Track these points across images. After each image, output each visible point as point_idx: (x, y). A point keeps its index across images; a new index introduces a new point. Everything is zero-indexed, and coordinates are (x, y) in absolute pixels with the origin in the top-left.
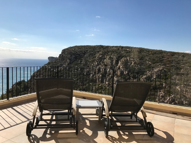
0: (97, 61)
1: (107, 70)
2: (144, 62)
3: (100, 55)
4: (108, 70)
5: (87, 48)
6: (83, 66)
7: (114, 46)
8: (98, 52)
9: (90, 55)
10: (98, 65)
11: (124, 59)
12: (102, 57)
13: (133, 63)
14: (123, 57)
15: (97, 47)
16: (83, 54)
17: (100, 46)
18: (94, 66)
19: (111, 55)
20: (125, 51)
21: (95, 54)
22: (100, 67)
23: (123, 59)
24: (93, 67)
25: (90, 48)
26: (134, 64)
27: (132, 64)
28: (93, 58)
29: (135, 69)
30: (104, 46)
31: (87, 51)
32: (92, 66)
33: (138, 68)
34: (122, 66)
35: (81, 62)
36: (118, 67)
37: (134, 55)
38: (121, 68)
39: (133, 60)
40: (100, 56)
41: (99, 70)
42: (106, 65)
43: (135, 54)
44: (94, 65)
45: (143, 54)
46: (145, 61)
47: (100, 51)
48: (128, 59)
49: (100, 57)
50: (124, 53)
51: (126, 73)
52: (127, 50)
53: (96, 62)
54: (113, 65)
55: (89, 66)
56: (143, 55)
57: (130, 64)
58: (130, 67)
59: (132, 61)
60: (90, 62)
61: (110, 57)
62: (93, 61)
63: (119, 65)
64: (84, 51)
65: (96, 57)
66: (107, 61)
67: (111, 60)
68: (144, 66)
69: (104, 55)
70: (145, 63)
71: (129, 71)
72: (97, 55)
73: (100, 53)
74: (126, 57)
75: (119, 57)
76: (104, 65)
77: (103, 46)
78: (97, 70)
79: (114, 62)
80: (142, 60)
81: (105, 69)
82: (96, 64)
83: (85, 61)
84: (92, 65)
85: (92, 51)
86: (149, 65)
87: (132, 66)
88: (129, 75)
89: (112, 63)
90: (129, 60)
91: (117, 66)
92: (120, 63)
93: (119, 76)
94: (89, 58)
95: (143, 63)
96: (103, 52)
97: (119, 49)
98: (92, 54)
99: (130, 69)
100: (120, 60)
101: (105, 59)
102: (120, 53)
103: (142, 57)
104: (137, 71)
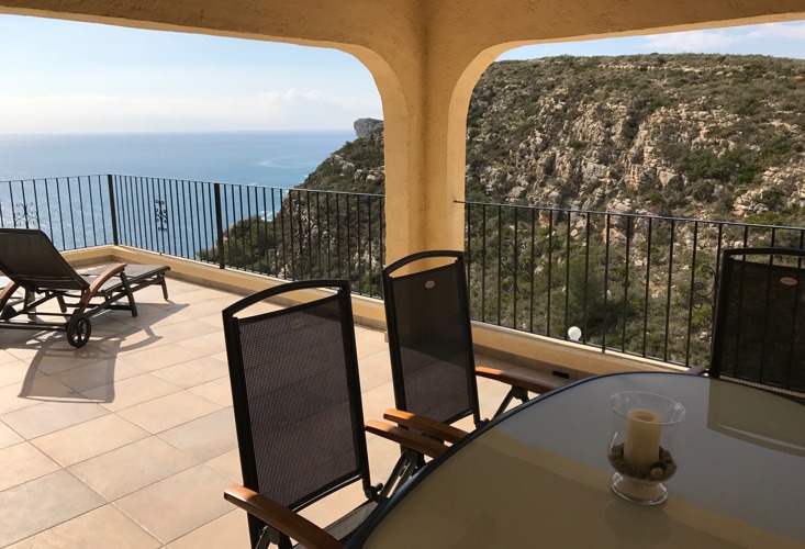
0: (541, 130)
1: (585, 164)
2: (757, 122)
3: (557, 103)
4: (591, 166)
5: (501, 74)
6: (484, 152)
7: (623, 57)
8: (552, 87)
9: (514, 101)
10: (546, 145)
11: (661, 114)
12: (565, 109)
13: (704, 131)
14: (659, 105)
15: (547, 67)
16: (484, 99)
17: (561, 58)
18: (529, 152)
19: (607, 96)
20: (672, 74)
21: (536, 99)
22: (554, 154)
23: (657, 117)
24: (523, 157)
25: (516, 72)
26: (708, 135)
27: (698, 135)
28: (527, 115)
29: (710, 157)
30: (579, 58)
31: (502, 85)
32: (521, 151)
33: (727, 152)
34: (650, 149)
35: (474, 135)
36: (632, 150)
37: (714, 93)
38: (646, 155)
39: (704, 116)
40: (558, 107)
41: (550, 169)
42: (578, 146)
43: (719, 89)
44: (529, 145)
45: (757, 83)
46: (764, 120)
47: (559, 81)
48: (684, 114)
49: (557, 110)
50: (665, 85)
51: (666, 176)
52: (681, 73)
53: (538, 134)
54: (611, 143)
55: (505, 154)
56: (759, 91)
57: (691, 138)
58: (688, 151)
59: (701, 124)
60: (515, 132)
61: (599, 109)
62: (526, 131)
63: (638, 142)
64: (488, 88)
65: (538, 111)
66: (587, 125)
67: (603, 122)
68: (757, 142)
69: (574, 101)
70: (764, 128)
71: (680, 170)
72: (545, 102)
73: (558, 91)
74: (672, 103)
75: (640, 105)
76: (570, 145)
77: (572, 58)
78: (540, 171)
79: (618, 129)
80: (751, 114)
81: (573, 166)
82: (539, 140)
83: (491, 131)
84: (522, 145)
85: (524, 87)
86: (783, 139)
87: (697, 143)
88: (681, 188)
89: (609, 135)
90: (688, 118)
91: (629, 148)
92: (643, 133)
93: (636, 194)
94: (510, 119)
95: (752, 131)
96: (570, 87)
97: (644, 69)
98: (524, 97)
99: (686, 160)
100: (644, 118)
101: (576, 115)
102: (645, 87)
103: (752, 101)
104: (721, 169)
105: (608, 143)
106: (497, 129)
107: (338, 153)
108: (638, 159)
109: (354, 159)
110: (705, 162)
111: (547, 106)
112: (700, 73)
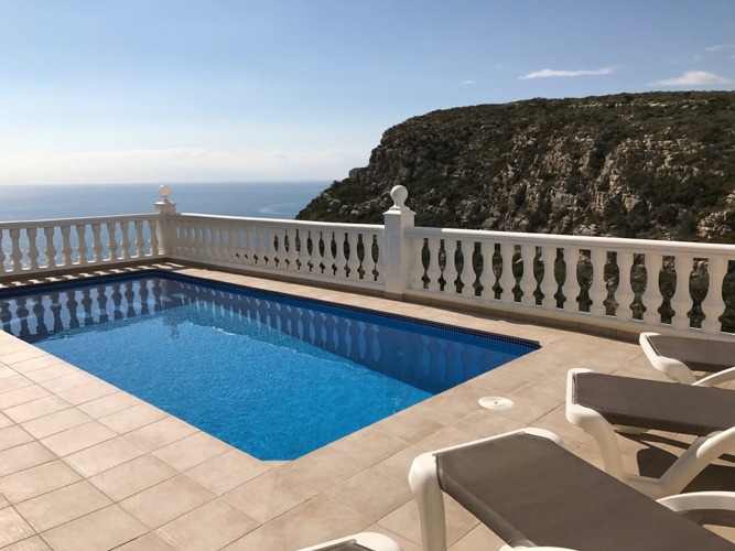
0: (513, 164)
1: (554, 194)
2: (721, 149)
3: (528, 139)
4: (559, 195)
5: (478, 116)
6: (460, 187)
7: (592, 97)
8: (525, 126)
9: (489, 140)
10: (517, 178)
11: (627, 145)
12: (536, 144)
13: (669, 158)
14: (625, 137)
15: (520, 109)
16: (462, 139)
17: (535, 100)
18: (502, 187)
19: (576, 131)
20: (638, 109)
21: (510, 138)
22: (525, 186)
23: (623, 148)
24: (496, 190)
25: (491, 114)
26: (671, 163)
27: (663, 163)
28: (501, 152)
29: (674, 182)
30: (551, 100)
31: (479, 125)
32: (495, 184)
33: (692, 178)
34: (616, 177)
35: (451, 171)
36: (599, 180)
37: (680, 124)
38: (612, 183)
39: (669, 145)
40: (529, 143)
41: (521, 200)
42: (548, 178)
43: (684, 120)
44: (501, 179)
45: (721, 115)
46: (727, 147)
47: (532, 121)
48: (649, 144)
49: (528, 145)
50: (631, 119)
51: (630, 202)
52: (648, 108)
53: (510, 167)
54: (579, 174)
55: (480, 188)
56: (723, 120)
57: (656, 166)
58: (653, 178)
59: (666, 152)
60: (489, 167)
61: (568, 143)
62: (500, 165)
63: (604, 172)
64: (465, 129)
65: (511, 148)
66: (557, 158)
67: (571, 154)
68: (721, 168)
69: (544, 137)
70: (727, 154)
71: (645, 196)
72: (519, 140)
73: (531, 129)
74: (638, 134)
75: (607, 138)
76: (540, 177)
77: (545, 100)
78: (511, 201)
79: (585, 160)
80: (715, 142)
81: (542, 196)
82: (511, 174)
83: (466, 167)
84: (495, 179)
85: (498, 126)
87: (661, 171)
88: (645, 212)
89: (577, 166)
90: (653, 147)
91: (596, 177)
92: (609, 162)
93: (602, 219)
94: (485, 156)
95: (716, 157)
96: (542, 125)
97: (612, 106)
98: (498, 136)
99: (651, 186)
100: (611, 149)
101: (546, 150)
102: (612, 121)
103: (716, 130)
104: (685, 193)
105: (575, 173)
106: (473, 166)
107: (326, 191)
108: (604, 187)
109: (340, 196)
110: (669, 188)
111: (520, 143)
112: (666, 108)
